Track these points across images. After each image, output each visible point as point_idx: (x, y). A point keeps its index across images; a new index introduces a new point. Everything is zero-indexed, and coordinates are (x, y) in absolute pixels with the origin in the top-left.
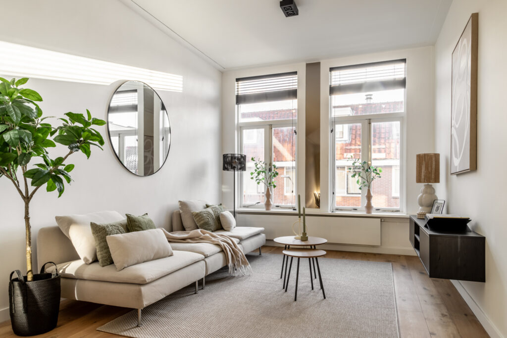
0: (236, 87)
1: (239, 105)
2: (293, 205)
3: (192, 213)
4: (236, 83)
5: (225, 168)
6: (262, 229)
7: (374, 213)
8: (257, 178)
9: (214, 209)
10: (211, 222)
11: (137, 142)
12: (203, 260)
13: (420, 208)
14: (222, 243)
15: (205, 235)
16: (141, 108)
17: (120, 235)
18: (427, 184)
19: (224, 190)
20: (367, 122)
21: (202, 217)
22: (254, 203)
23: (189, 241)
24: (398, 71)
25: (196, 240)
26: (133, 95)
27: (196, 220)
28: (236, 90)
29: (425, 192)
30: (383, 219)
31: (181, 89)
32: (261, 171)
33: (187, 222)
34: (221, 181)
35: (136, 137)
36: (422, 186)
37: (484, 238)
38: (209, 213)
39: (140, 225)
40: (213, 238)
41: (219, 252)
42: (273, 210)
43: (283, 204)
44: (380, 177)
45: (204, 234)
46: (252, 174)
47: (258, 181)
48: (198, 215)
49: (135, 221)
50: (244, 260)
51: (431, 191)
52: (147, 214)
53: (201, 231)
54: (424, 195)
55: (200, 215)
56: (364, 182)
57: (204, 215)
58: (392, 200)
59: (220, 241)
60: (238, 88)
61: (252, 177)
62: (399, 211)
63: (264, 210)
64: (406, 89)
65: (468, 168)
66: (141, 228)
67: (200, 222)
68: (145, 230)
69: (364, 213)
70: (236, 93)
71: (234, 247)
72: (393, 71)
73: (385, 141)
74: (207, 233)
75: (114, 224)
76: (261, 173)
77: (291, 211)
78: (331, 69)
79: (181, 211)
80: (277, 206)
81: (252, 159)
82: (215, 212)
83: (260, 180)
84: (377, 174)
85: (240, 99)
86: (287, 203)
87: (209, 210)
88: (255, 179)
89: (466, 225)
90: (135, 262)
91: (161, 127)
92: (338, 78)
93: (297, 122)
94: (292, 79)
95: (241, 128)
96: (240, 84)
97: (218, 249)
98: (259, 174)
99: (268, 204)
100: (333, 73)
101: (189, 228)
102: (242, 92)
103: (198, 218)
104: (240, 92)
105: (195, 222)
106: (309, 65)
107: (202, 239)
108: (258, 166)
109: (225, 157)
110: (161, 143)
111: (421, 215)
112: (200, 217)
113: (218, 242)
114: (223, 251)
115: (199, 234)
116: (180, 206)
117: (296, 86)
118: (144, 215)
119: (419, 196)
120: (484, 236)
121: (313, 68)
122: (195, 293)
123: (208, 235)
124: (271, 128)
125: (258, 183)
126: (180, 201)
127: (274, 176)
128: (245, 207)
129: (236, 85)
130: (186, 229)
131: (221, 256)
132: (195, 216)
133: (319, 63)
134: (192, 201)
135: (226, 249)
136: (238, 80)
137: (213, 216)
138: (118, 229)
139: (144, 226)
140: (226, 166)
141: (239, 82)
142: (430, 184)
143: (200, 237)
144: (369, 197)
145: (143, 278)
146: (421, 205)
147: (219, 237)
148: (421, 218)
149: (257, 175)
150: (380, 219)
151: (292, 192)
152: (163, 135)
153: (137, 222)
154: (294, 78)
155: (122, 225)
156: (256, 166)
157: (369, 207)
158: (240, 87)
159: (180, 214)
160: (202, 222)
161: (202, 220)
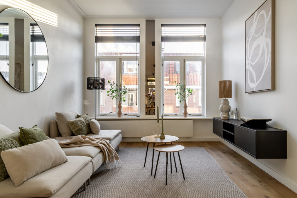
0: (95, 30)
1: (97, 43)
2: (136, 113)
3: (68, 122)
4: (95, 27)
5: (89, 88)
6: (120, 131)
7: (188, 117)
8: (112, 95)
9: (84, 118)
10: (84, 128)
11: (8, 66)
12: (91, 161)
13: (221, 113)
14: (101, 145)
15: (86, 139)
16: (12, 38)
17: (15, 149)
18: (224, 98)
19: (86, 104)
20: (183, 60)
21: (77, 125)
22: (109, 112)
23: (73, 145)
24: (200, 31)
25: (79, 144)
26: (4, 28)
27: (71, 128)
28: (95, 32)
29: (224, 104)
30: (194, 120)
31: (57, 24)
32: (114, 90)
33: (63, 129)
34: (84, 97)
35: (8, 62)
36: (222, 100)
37: (286, 132)
38: (81, 122)
39: (34, 137)
40: (92, 141)
41: (99, 153)
42: (123, 117)
43: (129, 113)
44: (192, 95)
45: (84, 139)
46: (108, 92)
47: (112, 97)
48: (73, 123)
49: (28, 134)
50: (116, 156)
51: (227, 103)
52: (36, 126)
53: (81, 137)
54: (224, 106)
55: (75, 123)
56: (182, 98)
57: (78, 123)
58: (176, 108)
59: (99, 143)
60: (96, 31)
61: (108, 94)
62: (201, 115)
63: (117, 117)
64: (206, 42)
65: (270, 88)
66: (35, 139)
67: (75, 128)
68: (40, 141)
69: (183, 117)
70: (95, 34)
71: (108, 147)
72: (198, 31)
73: (172, 75)
74: (87, 138)
75: (7, 138)
76: (115, 91)
77: (135, 117)
78: (162, 25)
79: (57, 121)
80: (125, 114)
81: (109, 82)
82: (85, 120)
83: (114, 96)
84: (190, 93)
85: (98, 39)
86: (132, 112)
87: (81, 119)
88: (110, 95)
89: (266, 124)
90: (35, 174)
91: (31, 54)
92: (166, 31)
93: (140, 58)
94: (136, 29)
95: (98, 60)
96: (98, 29)
97: (98, 150)
98: (113, 92)
99: (120, 113)
100: (163, 28)
101: (65, 134)
102: (99, 34)
103: (73, 126)
104: (98, 34)
105: (70, 129)
106: (147, 21)
107: (83, 143)
108: (113, 87)
109: (89, 79)
110: (31, 67)
111: (224, 117)
112: (75, 124)
113: (98, 144)
114: (102, 151)
115: (81, 139)
116: (57, 117)
117: (139, 34)
118: (34, 127)
119: (221, 106)
120: (285, 130)
121: (150, 23)
122: (84, 190)
123: (87, 139)
124: (121, 61)
125: (113, 99)
126: (56, 113)
127: (124, 94)
128: (101, 115)
129: (95, 29)
130: (62, 135)
131: (100, 155)
132: (71, 124)
133: (154, 21)
134: (66, 112)
135: (104, 149)
136: (96, 25)
137: (84, 123)
138: (12, 143)
139: (37, 138)
140: (90, 86)
141: (97, 27)
142: (226, 99)
143: (82, 142)
144: (186, 107)
145: (49, 191)
146: (222, 111)
147: (96, 140)
148: (225, 119)
149: (111, 93)
150: (192, 120)
151: (136, 104)
152: (33, 61)
153: (31, 134)
154: (137, 29)
155: (14, 138)
156: (111, 86)
157: (186, 113)
158: (98, 30)
159: (57, 123)
160: (77, 129)
161: (76, 127)
